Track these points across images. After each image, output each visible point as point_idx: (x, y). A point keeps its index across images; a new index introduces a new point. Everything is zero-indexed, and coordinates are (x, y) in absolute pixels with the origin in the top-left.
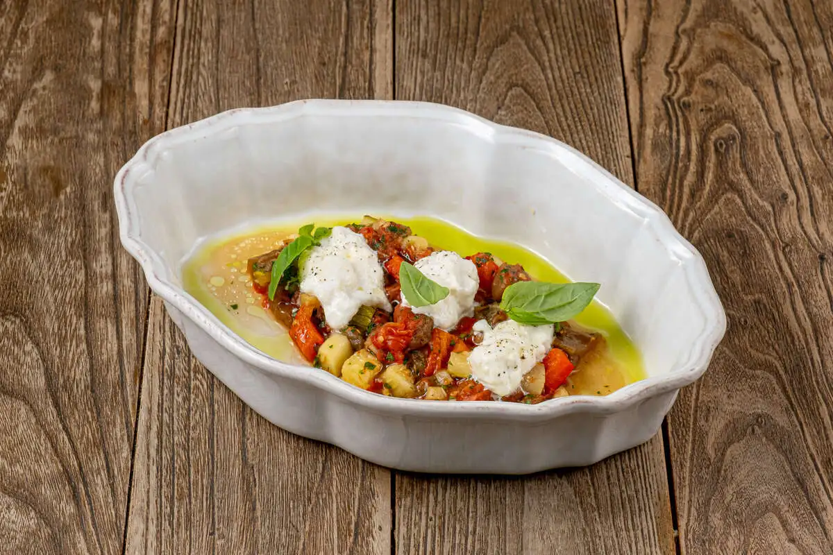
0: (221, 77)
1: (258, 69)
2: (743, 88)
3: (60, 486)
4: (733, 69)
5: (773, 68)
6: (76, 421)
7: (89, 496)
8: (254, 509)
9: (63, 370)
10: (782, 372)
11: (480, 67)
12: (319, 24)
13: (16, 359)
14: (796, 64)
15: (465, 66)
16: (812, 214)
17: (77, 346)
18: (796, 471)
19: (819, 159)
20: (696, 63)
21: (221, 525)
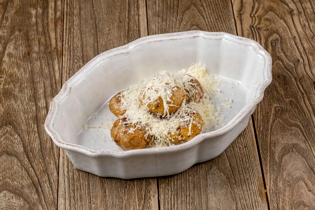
0: (82, 29)
1: (96, 25)
2: (280, 20)
3: (31, 188)
4: (276, 14)
5: (291, 12)
6: (36, 163)
7: (43, 192)
8: (105, 192)
9: (30, 145)
10: (302, 127)
11: (180, 19)
12: (118, 7)
13: (12, 141)
14: (300, 10)
15: (174, 19)
16: (310, 67)
17: (34, 135)
18: (309, 164)
19: (311, 45)
20: (261, 12)
21: (93, 199)
